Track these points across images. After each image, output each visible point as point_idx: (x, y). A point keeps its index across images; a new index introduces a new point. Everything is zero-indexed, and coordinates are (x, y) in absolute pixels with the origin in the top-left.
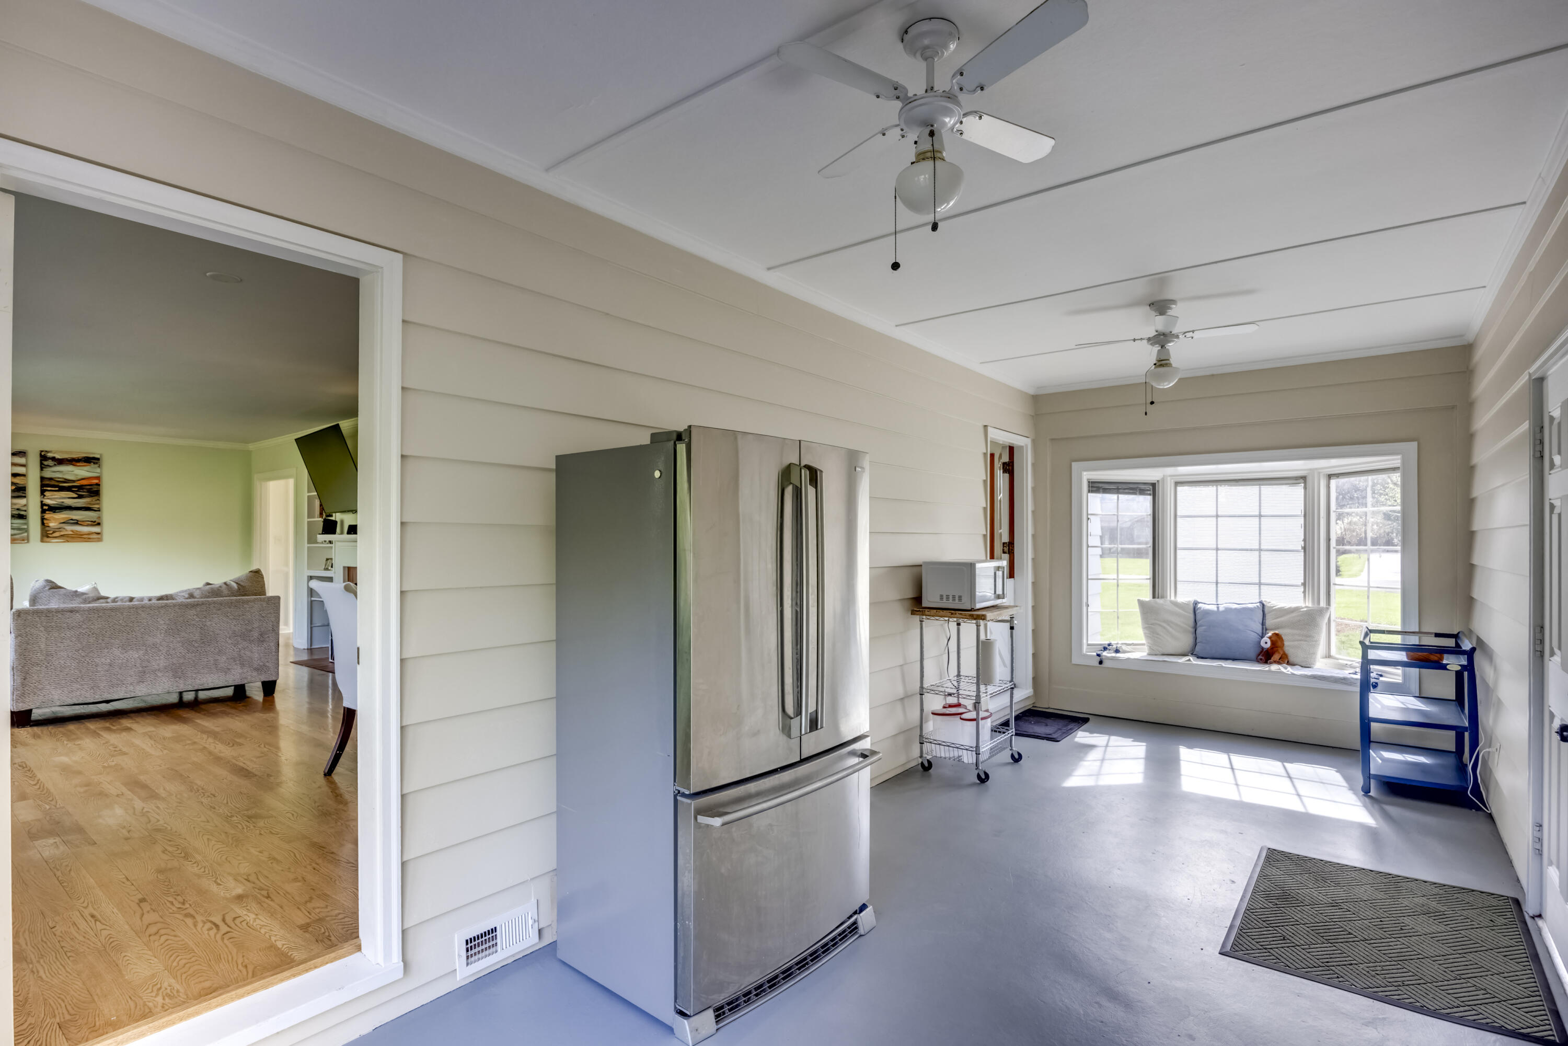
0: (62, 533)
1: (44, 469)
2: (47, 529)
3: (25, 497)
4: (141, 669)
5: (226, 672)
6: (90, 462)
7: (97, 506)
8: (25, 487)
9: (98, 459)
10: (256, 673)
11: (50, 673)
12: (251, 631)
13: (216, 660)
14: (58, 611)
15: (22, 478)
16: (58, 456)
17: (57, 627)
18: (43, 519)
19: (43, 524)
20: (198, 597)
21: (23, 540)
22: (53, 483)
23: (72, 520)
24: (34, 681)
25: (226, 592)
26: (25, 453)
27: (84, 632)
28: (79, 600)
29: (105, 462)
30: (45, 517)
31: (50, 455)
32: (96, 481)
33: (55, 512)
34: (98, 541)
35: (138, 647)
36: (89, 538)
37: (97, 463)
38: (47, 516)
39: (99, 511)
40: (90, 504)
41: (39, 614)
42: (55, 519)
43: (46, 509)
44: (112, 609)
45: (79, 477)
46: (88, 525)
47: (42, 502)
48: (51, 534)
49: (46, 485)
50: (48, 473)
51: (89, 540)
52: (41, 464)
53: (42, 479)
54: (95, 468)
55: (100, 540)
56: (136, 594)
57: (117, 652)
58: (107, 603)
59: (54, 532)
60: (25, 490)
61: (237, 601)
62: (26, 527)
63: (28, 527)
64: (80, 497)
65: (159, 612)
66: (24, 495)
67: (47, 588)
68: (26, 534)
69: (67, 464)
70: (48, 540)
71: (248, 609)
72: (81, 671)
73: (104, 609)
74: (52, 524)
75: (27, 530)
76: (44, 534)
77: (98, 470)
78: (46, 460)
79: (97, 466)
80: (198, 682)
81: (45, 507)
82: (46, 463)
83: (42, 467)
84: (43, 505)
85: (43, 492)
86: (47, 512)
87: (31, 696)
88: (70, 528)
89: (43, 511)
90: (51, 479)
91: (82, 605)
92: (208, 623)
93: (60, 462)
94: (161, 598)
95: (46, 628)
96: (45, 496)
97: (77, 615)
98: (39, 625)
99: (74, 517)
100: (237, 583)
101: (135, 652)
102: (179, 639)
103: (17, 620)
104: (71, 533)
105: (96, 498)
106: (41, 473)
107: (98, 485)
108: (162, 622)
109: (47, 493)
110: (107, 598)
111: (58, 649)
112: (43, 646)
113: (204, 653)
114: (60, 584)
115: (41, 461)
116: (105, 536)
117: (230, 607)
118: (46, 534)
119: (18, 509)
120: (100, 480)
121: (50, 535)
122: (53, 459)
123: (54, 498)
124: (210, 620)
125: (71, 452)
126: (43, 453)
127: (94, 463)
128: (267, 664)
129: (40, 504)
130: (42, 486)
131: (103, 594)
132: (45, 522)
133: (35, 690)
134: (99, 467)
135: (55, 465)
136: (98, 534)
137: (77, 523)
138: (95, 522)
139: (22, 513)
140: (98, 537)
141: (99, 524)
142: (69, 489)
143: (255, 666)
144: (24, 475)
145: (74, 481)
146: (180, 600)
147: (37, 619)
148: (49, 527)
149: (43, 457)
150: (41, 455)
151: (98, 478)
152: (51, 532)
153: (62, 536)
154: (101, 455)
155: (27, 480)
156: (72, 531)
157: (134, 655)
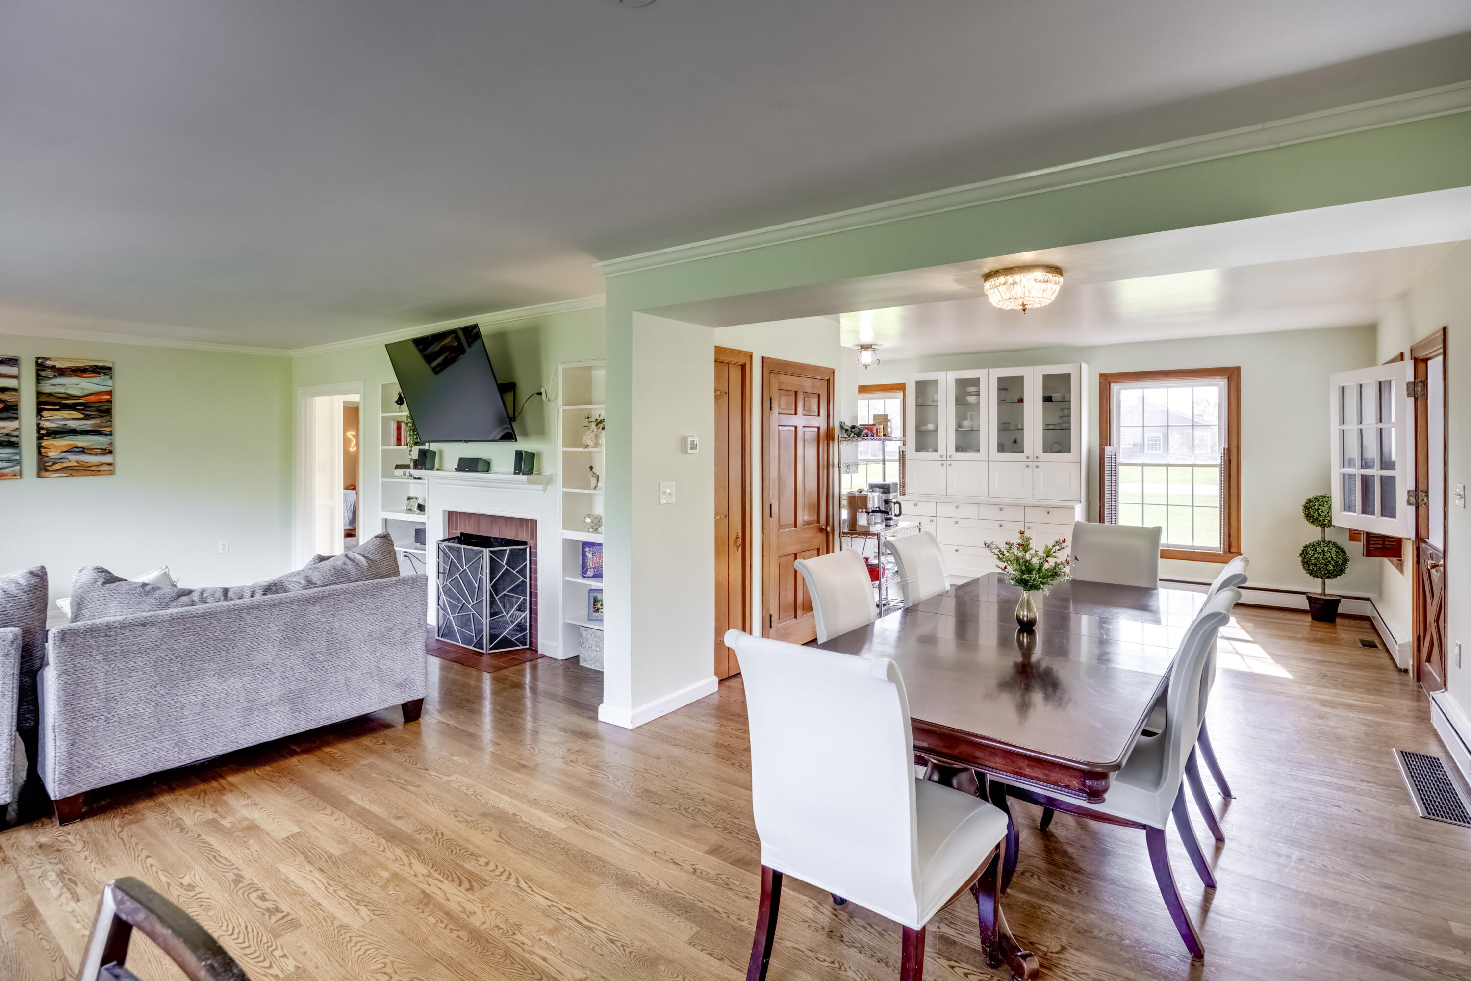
0: (65, 465)
1: (42, 382)
2: (45, 459)
3: (16, 418)
4: (246, 705)
5: (360, 695)
6: (99, 373)
7: (108, 429)
8: (17, 406)
9: (110, 369)
10: (399, 691)
11: (112, 728)
12: (391, 629)
13: (347, 679)
14: (123, 626)
15: (13, 393)
16: (59, 365)
17: (122, 652)
18: (39, 447)
19: (40, 453)
20: (318, 583)
21: (15, 475)
22: (51, 399)
23: (77, 447)
24: (87, 746)
25: (353, 572)
26: (16, 360)
27: (163, 655)
28: (151, 601)
29: (117, 372)
30: (43, 444)
31: (48, 363)
32: (108, 397)
33: (55, 438)
34: (111, 474)
35: (242, 672)
36: (99, 471)
37: (108, 374)
38: (44, 443)
39: (111, 435)
40: (100, 426)
41: (95, 634)
42: (56, 447)
43: (43, 434)
44: (204, 616)
45: (86, 392)
46: (97, 454)
47: (38, 424)
48: (51, 466)
49: (44, 402)
50: (47, 388)
51: (98, 473)
52: (38, 375)
53: (39, 394)
54: (106, 380)
55: (112, 472)
56: (233, 583)
57: (212, 682)
58: (193, 603)
59: (54, 464)
60: (16, 410)
61: (375, 587)
62: (17, 458)
63: (20, 457)
64: (87, 417)
65: (271, 613)
66: (15, 416)
67: (99, 583)
68: (18, 468)
69: (70, 376)
70: (47, 474)
71: (388, 597)
72: (159, 721)
73: (193, 616)
74: (53, 454)
75: (19, 462)
76: (42, 466)
77: (110, 383)
78: (43, 370)
79: (107, 377)
80: (324, 714)
81: (43, 432)
82: (43, 374)
83: (39, 379)
84: (39, 428)
85: (39, 412)
86: (45, 438)
87: (82, 771)
88: (74, 458)
89: (40, 438)
90: (50, 394)
91: (161, 612)
92: (337, 624)
93: (62, 372)
94: (269, 589)
95: (105, 655)
96: (42, 416)
97: (154, 629)
98: (95, 652)
99: (80, 444)
100: (363, 556)
101: (237, 680)
102: (298, 652)
103: (60, 647)
104: (77, 464)
105: (107, 418)
106: (37, 386)
107: (110, 401)
108: (275, 629)
109: (45, 413)
110: (190, 592)
111: (124, 688)
112: (101, 686)
113: (333, 670)
114: (116, 573)
115: (37, 370)
116: (118, 467)
117: (365, 597)
118: (44, 467)
119: (7, 435)
120: (111, 395)
121: (49, 468)
122: (53, 368)
123: (54, 419)
124: (340, 619)
125: (77, 360)
126: (40, 361)
127: (105, 374)
128: (412, 676)
129: (35, 427)
130: (39, 403)
131: (181, 585)
132: (43, 450)
133: (89, 760)
134: (111, 378)
135: (55, 376)
136: (110, 464)
137: (83, 451)
138: (106, 449)
139: (14, 439)
140: (110, 469)
141: (110, 452)
142: (73, 407)
143: (398, 681)
144: (15, 390)
145: (79, 397)
146: (296, 591)
147: (92, 642)
148: (47, 457)
149: (42, 367)
150: (37, 364)
151: (110, 393)
152: (50, 464)
153: (64, 468)
154: (113, 363)
155: (19, 396)
156: (77, 462)
157: (236, 683)
